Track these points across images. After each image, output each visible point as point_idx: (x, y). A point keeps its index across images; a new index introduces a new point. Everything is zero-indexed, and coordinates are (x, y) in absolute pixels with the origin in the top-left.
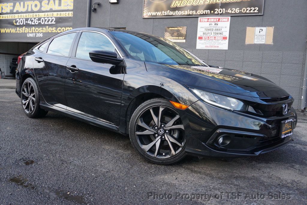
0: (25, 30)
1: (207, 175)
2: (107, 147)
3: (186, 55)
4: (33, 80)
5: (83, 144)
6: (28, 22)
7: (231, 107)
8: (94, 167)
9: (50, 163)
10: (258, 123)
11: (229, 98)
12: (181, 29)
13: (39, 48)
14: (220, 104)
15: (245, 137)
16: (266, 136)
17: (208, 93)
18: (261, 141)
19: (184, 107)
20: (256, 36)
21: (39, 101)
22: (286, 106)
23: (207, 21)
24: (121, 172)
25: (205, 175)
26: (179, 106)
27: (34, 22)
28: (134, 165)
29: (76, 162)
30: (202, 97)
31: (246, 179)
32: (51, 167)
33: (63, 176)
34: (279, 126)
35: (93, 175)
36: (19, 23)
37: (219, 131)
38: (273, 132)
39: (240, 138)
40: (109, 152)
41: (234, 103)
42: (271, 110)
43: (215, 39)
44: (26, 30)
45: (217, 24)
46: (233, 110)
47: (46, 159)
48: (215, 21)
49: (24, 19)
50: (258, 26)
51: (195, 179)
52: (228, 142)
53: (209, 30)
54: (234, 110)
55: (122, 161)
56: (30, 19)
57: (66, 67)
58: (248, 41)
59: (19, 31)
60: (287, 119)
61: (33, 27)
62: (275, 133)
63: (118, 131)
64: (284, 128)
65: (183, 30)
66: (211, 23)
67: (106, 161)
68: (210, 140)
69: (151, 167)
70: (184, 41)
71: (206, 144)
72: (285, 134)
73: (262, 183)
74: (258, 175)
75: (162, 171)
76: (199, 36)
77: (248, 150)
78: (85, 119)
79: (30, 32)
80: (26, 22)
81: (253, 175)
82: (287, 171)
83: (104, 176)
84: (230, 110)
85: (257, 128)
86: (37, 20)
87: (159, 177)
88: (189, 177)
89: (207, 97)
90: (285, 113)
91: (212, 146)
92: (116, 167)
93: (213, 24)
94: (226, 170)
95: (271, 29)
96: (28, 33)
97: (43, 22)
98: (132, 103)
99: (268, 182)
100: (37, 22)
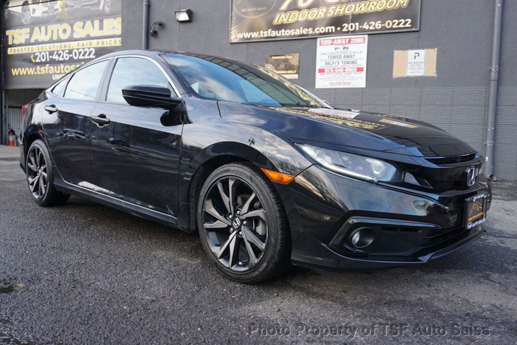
0: (48, 69)
1: (334, 301)
2: (161, 253)
3: (302, 96)
4: (43, 143)
5: (119, 249)
6: (54, 57)
7: (373, 175)
8: (130, 293)
9: (51, 288)
10: (423, 204)
11: (369, 160)
12: (291, 57)
13: (52, 90)
14: (352, 170)
15: (401, 230)
16: (440, 227)
17: (330, 152)
18: (429, 236)
19: (287, 178)
20: (409, 65)
21: (52, 177)
22: (472, 171)
23: (330, 44)
24: (177, 301)
25: (331, 300)
26: (278, 177)
27: (63, 57)
28: (204, 285)
29: (99, 283)
30: (319, 160)
31: (407, 305)
32: (51, 294)
33: (68, 313)
34: (461, 207)
35: (125, 307)
36: (40, 59)
37: (352, 220)
38: (451, 218)
39: (392, 232)
40: (162, 262)
41: (378, 169)
42: (446, 179)
43: (344, 72)
44: (51, 69)
45: (347, 48)
46: (376, 182)
47: (47, 280)
48: (343, 44)
49: (47, 53)
50: (412, 48)
51: (313, 310)
52: (370, 241)
53: (334, 57)
54: (379, 182)
55: (184, 278)
56: (55, 53)
57: (90, 117)
58: (396, 74)
59: (40, 71)
60: (475, 193)
61: (62, 65)
62: (455, 220)
63: (177, 224)
64: (471, 212)
65: (294, 59)
66: (338, 46)
67: (155, 281)
68: (336, 238)
69: (235, 287)
70: (296, 76)
71: (328, 246)
72: (474, 222)
73: (436, 312)
74: (429, 297)
75: (254, 295)
76: (320, 68)
77: (406, 254)
78: (123, 205)
79: (56, 72)
80: (51, 57)
81: (418, 297)
82: (478, 287)
83: (146, 309)
84: (371, 182)
85: (422, 213)
86: (66, 53)
87: (246, 307)
88: (302, 306)
89: (328, 158)
90: (471, 184)
91: (340, 248)
92: (170, 291)
93: (341, 47)
94: (370, 288)
95: (433, 52)
96: (55, 74)
97: (76, 55)
98: (198, 175)
99: (448, 309)
100: (67, 57)
